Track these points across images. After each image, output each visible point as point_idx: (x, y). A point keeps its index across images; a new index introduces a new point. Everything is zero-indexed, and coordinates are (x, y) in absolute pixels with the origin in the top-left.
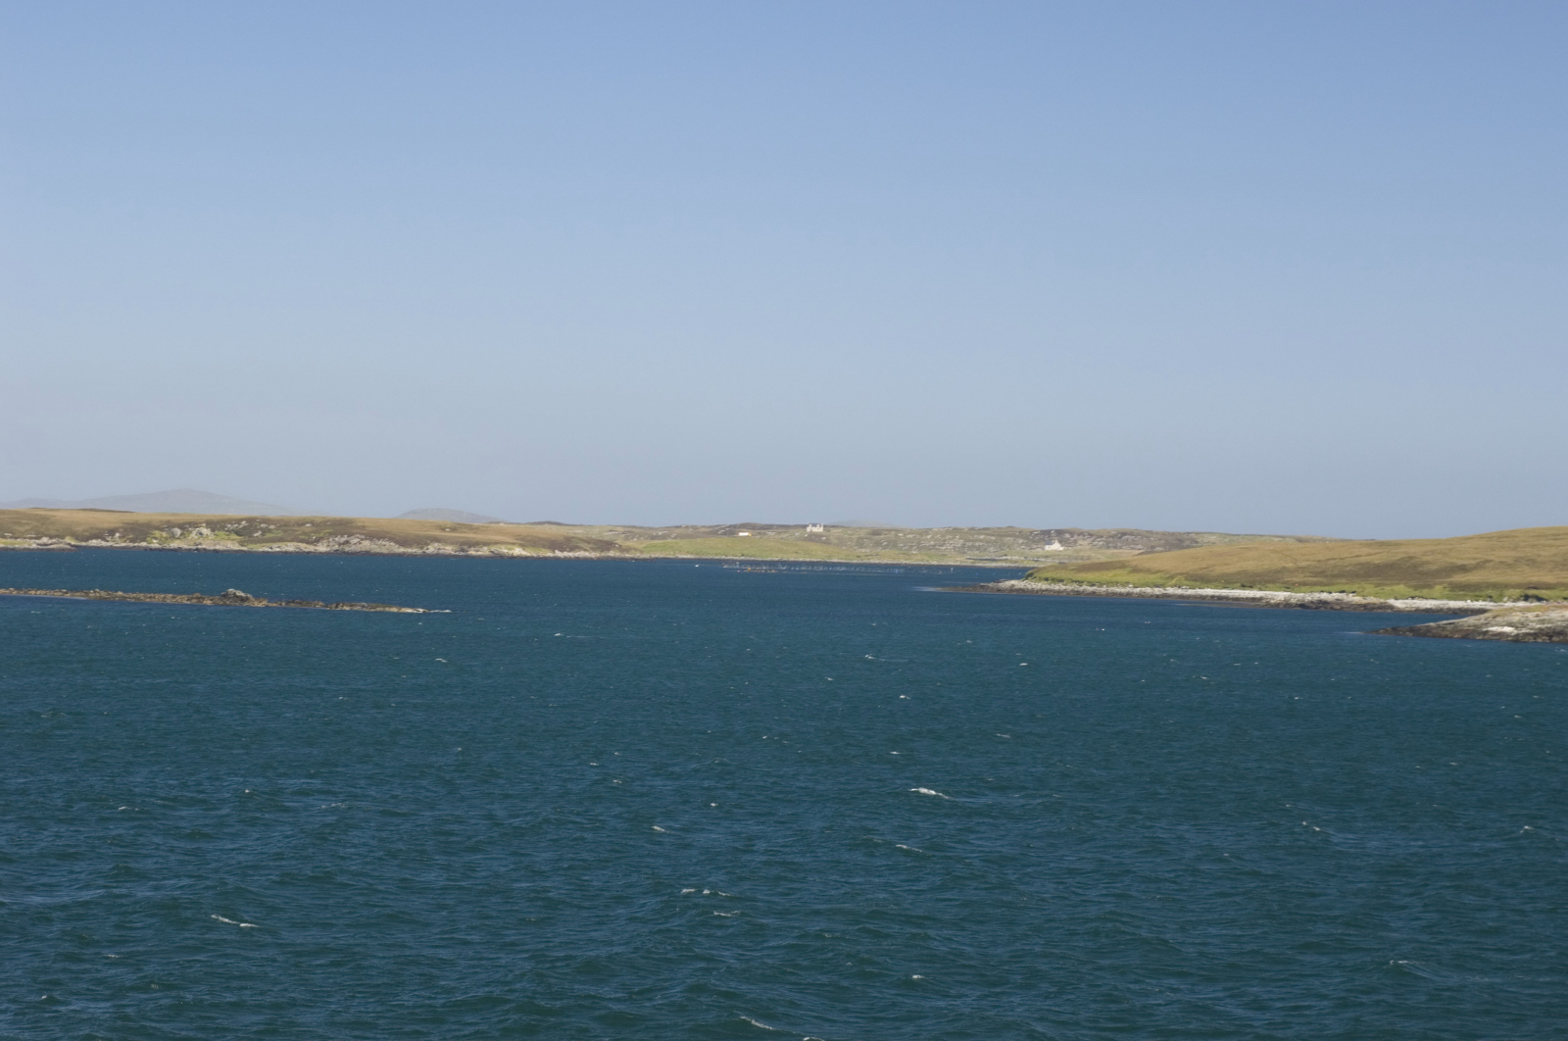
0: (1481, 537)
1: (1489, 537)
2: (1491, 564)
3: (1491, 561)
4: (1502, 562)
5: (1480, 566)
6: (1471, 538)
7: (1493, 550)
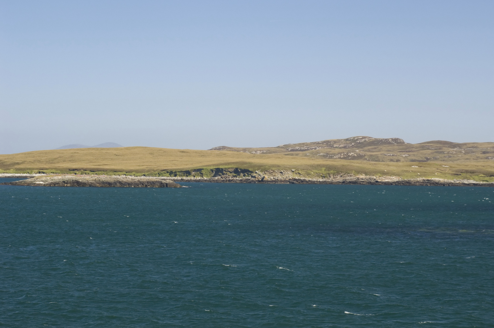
0: (22, 154)
1: (25, 154)
2: (26, 162)
3: (26, 161)
4: (30, 161)
5: (23, 163)
6: (19, 154)
7: (27, 158)
